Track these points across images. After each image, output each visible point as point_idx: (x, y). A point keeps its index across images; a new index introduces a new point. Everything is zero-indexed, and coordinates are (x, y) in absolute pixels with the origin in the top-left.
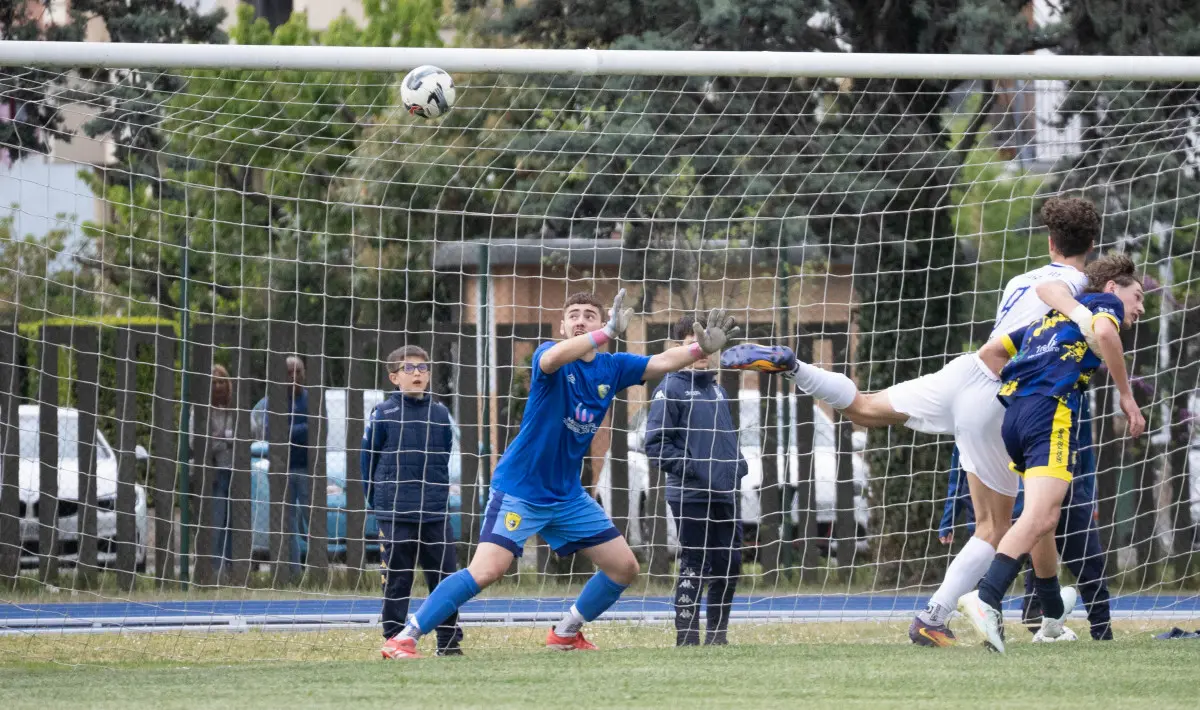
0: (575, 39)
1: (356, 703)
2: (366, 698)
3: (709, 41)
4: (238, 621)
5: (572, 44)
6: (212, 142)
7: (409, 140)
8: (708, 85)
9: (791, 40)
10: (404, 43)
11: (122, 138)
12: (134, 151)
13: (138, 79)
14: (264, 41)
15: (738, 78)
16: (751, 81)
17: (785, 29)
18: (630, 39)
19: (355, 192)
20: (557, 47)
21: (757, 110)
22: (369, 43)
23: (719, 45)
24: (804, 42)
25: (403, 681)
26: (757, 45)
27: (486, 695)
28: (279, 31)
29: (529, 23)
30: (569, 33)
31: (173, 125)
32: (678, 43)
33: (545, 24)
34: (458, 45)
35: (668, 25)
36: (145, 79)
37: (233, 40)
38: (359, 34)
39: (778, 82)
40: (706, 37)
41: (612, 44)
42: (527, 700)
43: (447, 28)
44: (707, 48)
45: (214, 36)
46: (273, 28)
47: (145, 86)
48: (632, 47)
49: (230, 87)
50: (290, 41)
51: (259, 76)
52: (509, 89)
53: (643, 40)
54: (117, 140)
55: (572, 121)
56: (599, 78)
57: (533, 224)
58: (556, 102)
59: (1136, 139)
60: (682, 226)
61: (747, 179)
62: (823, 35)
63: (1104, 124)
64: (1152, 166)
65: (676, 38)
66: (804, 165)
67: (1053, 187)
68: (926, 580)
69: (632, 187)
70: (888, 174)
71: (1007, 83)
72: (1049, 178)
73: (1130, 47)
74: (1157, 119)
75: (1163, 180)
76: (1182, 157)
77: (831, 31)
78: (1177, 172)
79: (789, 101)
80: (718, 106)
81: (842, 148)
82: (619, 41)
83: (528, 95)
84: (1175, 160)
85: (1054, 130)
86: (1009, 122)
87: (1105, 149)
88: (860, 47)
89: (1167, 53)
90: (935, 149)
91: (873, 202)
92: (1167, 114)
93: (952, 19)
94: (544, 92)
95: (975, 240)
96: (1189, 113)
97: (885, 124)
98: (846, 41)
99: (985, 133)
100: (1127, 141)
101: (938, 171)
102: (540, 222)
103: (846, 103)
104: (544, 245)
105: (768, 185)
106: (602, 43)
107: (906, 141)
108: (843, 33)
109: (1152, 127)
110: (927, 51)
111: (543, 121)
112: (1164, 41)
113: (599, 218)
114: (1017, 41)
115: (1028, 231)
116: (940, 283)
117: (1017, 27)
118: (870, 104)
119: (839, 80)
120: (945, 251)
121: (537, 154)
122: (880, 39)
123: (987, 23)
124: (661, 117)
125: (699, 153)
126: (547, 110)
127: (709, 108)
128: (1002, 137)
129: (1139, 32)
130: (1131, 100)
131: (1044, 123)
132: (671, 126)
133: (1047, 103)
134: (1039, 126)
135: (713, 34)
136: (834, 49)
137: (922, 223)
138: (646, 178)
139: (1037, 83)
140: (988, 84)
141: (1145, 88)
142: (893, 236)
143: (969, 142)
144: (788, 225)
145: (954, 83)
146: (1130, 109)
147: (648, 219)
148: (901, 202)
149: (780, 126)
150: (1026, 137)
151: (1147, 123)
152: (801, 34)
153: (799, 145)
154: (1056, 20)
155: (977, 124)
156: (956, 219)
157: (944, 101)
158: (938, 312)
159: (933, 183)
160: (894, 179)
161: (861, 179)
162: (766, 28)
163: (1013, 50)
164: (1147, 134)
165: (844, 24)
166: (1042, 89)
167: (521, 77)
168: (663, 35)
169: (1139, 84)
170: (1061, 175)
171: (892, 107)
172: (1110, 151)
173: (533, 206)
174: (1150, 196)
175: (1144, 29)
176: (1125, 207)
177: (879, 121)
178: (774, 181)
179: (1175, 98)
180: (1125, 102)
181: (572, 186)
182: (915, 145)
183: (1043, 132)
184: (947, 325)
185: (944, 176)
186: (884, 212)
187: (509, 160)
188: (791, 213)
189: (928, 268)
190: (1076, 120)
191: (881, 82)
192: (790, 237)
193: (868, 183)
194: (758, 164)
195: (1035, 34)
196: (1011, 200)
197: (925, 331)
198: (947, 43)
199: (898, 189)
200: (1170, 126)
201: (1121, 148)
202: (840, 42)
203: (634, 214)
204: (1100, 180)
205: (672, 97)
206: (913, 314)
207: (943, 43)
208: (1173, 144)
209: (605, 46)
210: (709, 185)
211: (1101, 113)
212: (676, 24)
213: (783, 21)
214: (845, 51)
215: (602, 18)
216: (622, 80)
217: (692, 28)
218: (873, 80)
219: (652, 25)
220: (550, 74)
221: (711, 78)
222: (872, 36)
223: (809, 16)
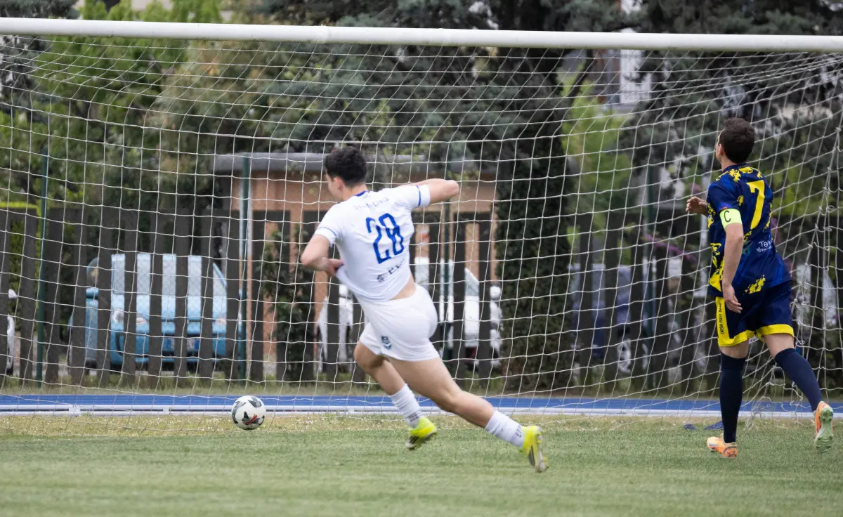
0: (312, 19)
1: (155, 464)
2: (162, 462)
3: (402, 20)
4: (74, 409)
5: (311, 22)
6: (65, 85)
7: (198, 86)
8: (399, 51)
9: (457, 21)
10: (196, 20)
11: (7, 80)
12: (15, 91)
13: (18, 41)
14: (101, 18)
15: (421, 46)
16: (430, 49)
17: (455, 13)
18: (349, 19)
19: (160, 120)
20: (300, 23)
21: (433, 69)
22: (172, 19)
23: (409, 24)
24: (466, 22)
25: (187, 450)
26: (434, 24)
27: (242, 461)
28: (114, 10)
29: (282, 7)
30: (308, 15)
31: (40, 72)
32: (381, 22)
33: (291, 8)
34: (232, 22)
35: (375, 10)
36: (23, 42)
37: (81, 17)
38: (166, 14)
39: (452, 48)
40: (400, 18)
41: (338, 23)
42: (270, 465)
43: (226, 9)
44: (401, 26)
45: (69, 14)
46: (108, 8)
47: (23, 47)
48: (350, 25)
49: (77, 49)
50: (119, 17)
51: (97, 40)
52: (266, 51)
53: (358, 20)
54: (4, 84)
55: (308, 74)
56: (327, 46)
57: (280, 143)
58: (297, 61)
59: (690, 90)
60: (381, 146)
61: (426, 115)
62: (479, 18)
63: (669, 80)
64: (701, 109)
65: (380, 19)
66: (464, 106)
67: (632, 123)
68: (539, 388)
69: (348, 119)
70: (521, 112)
71: (603, 50)
72: (630, 116)
73: (688, 28)
74: (705, 77)
75: (708, 118)
76: (720, 103)
77: (484, 15)
78: (717, 113)
79: (456, 62)
80: (407, 66)
81: (491, 95)
82: (341, 19)
83: (280, 57)
84: (715, 105)
85: (633, 84)
86: (604, 79)
87: (668, 97)
88: (504, 27)
89: (712, 32)
90: (553, 96)
91: (511, 132)
92: (712, 74)
93: (567, 8)
94: (290, 55)
95: (578, 159)
96: (726, 73)
97: (520, 79)
98: (494, 22)
99: (587, 85)
100: (684, 92)
101: (555, 111)
102: (284, 143)
103: (493, 64)
104: (289, 158)
105: (440, 119)
106: (331, 21)
107: (535, 90)
108: (493, 16)
109: (701, 83)
110: (550, 29)
111: (288, 74)
112: (711, 24)
113: (325, 141)
114: (611, 23)
115: (615, 153)
116: (555, 187)
117: (612, 14)
118: (510, 65)
119: (489, 49)
120: (558, 165)
121: (284, 97)
122: (517, 21)
123: (591, 10)
124: (369, 73)
125: (394, 97)
126: (291, 67)
127: (401, 67)
128: (598, 89)
129: (694, 17)
130: (688, 65)
131: (627, 78)
132: (375, 79)
133: (629, 66)
134: (623, 81)
135: (406, 17)
136: (487, 27)
137: (543, 146)
138: (358, 113)
139: (623, 52)
140: (590, 52)
141: (697, 56)
142: (523, 155)
143: (575, 92)
144: (453, 146)
145: (568, 51)
146: (687, 70)
147: (358, 142)
148: (530, 132)
149: (449, 79)
150: (615, 89)
151: (698, 80)
152: (464, 16)
153: (462, 92)
154: (637, 8)
155: (581, 79)
156: (566, 144)
157: (560, 64)
158: (553, 207)
159: (551, 119)
160: (525, 116)
161: (503, 115)
162: (441, 12)
163: (608, 28)
164: (698, 87)
165: (493, 10)
166: (626, 56)
167: (274, 44)
168: (371, 17)
169: (694, 53)
170: (638, 114)
171: (525, 68)
172: (672, 98)
173: (282, 132)
174: (698, 129)
175: (697, 15)
176: (681, 137)
177: (516, 77)
178: (444, 117)
179: (717, 64)
180: (684, 66)
181: (307, 118)
182: (541, 94)
183: (626, 85)
184: (559, 216)
185: (559, 115)
186: (518, 139)
187: (264, 101)
188: (455, 139)
189: (547, 177)
190: (649, 77)
191: (518, 50)
192: (454, 155)
193: (508, 118)
194: (433, 105)
195: (623, 18)
196: (604, 131)
197: (544, 219)
198: (563, 24)
199: (528, 123)
200: (714, 82)
201: (680, 97)
202: (490, 22)
203: (348, 139)
204: (665, 118)
205: (377, 60)
206: (535, 209)
207: (560, 25)
208: (715, 94)
209: (332, 23)
210: (400, 119)
211: (667, 73)
212: (381, 9)
213: (453, 8)
214: (493, 29)
215: (331, 5)
216: (343, 47)
217: (391, 13)
218: (513, 48)
219: (364, 9)
220: (295, 42)
221: (403, 47)
222: (512, 19)
223: (470, 4)
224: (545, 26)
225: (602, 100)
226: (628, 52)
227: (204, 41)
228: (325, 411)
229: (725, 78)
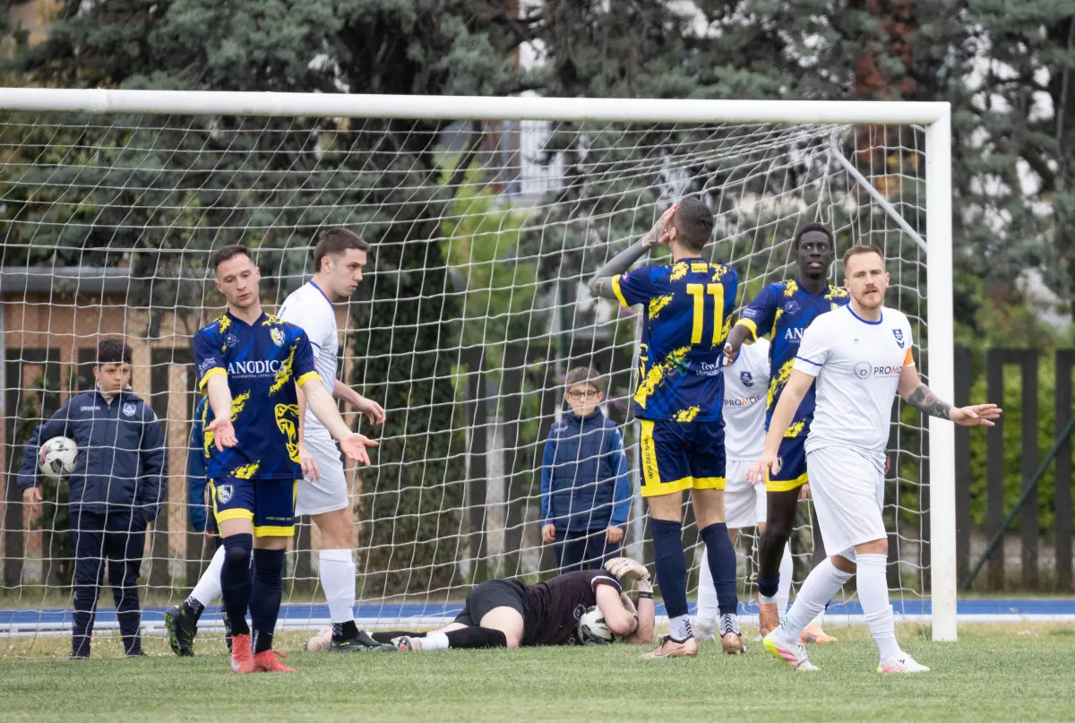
0: (85, 78)
3: (215, 81)
5: (83, 83)
8: (213, 124)
9: (292, 81)
15: (242, 117)
16: (253, 120)
17: (288, 70)
18: (138, 78)
20: (68, 86)
21: (260, 147)
23: (225, 85)
24: (305, 82)
26: (259, 85)
29: (42, 63)
30: (79, 73)
32: (185, 83)
33: (56, 64)
35: (175, 66)
39: (285, 119)
40: (213, 77)
41: (122, 85)
44: (212, 88)
48: (141, 87)
52: (21, 125)
53: (151, 80)
55: (82, 156)
56: (109, 116)
57: (44, 253)
58: (67, 138)
59: (616, 175)
60: (188, 256)
61: (251, 212)
62: (322, 77)
63: (586, 162)
64: (630, 201)
65: (183, 78)
66: (305, 199)
67: (538, 221)
68: (412, 589)
69: (140, 219)
70: (384, 207)
71: (495, 122)
72: (534, 211)
73: (610, 90)
74: (634, 158)
75: (640, 215)
76: (656, 193)
77: (330, 73)
78: (653, 207)
79: (291, 139)
80: (223, 143)
81: (341, 184)
82: (129, 80)
83: (42, 131)
84: (650, 195)
85: (539, 167)
86: (498, 160)
87: (586, 184)
88: (358, 88)
89: (644, 95)
90: (427, 184)
91: (370, 234)
92: (644, 153)
93: (444, 62)
94: (54, 129)
95: (465, 270)
96: (663, 152)
97: (381, 161)
98: (344, 82)
99: (475, 170)
100: (607, 177)
101: (430, 204)
102: (50, 252)
103: (344, 141)
104: (54, 274)
105: (270, 217)
106: (112, 82)
107: (401, 177)
108: (341, 75)
109: (630, 165)
110: (421, 92)
111: (54, 156)
112: (641, 85)
113: (108, 249)
114: (505, 83)
115: (514, 262)
116: (431, 310)
117: (506, 70)
118: (368, 142)
119: (336, 120)
120: (436, 280)
121: (48, 188)
122: (376, 81)
123: (477, 66)
124: (168, 153)
125: (204, 187)
126: (58, 146)
127: (214, 145)
128: (490, 174)
129: (617, 76)
130: (611, 140)
131: (529, 160)
132: (178, 162)
133: (532, 142)
134: (524, 164)
135: (219, 75)
136: (333, 90)
137: (416, 254)
138: (153, 210)
139: (523, 123)
140: (477, 124)
141: (624, 129)
142: (388, 266)
143: (459, 178)
144: (290, 255)
145: (446, 123)
146: (610, 148)
147: (155, 250)
148: (396, 234)
149: (282, 162)
150: (513, 174)
151: (625, 161)
152: (302, 75)
153: (300, 180)
154: (541, 63)
155: (467, 161)
156: (447, 251)
157: (437, 140)
158: (429, 337)
159: (426, 215)
160: (389, 212)
161: (358, 211)
162: (268, 69)
163: (501, 92)
164: (625, 171)
165: (343, 66)
166: (527, 129)
167: (32, 115)
168: (169, 76)
169: (619, 125)
170: (545, 209)
171: (388, 145)
172: (591, 186)
173: (46, 237)
174: (628, 228)
175: (623, 73)
176: (604, 240)
177: (375, 158)
178: (275, 213)
179: (651, 139)
180: (606, 142)
181: (81, 217)
182: (409, 181)
183: (528, 169)
184: (437, 350)
185: (436, 210)
186: (380, 244)
187: (21, 193)
188: (292, 245)
189: (420, 296)
190: (559, 158)
191: (377, 122)
192: (292, 267)
193: (365, 216)
194: (261, 198)
195: (522, 77)
196: (499, 232)
197: (416, 355)
198: (440, 85)
199: (392, 222)
200: (646, 164)
201: (601, 184)
202: (338, 83)
203: (141, 245)
204: (581, 214)
205: (179, 135)
206: (404, 340)
207: (436, 85)
208: (649, 180)
209: (115, 85)
210: (214, 217)
211: (583, 152)
212: (184, 65)
213: (285, 64)
214: (342, 92)
215: (112, 59)
216: (131, 118)
217: (199, 69)
218: (370, 119)
219: (161, 65)
220: (61, 112)
221: (217, 116)
222: (368, 78)
223: (310, 58)
224: (415, 88)
225: (497, 189)
226: (530, 123)
228: (110, 629)
229: (661, 159)
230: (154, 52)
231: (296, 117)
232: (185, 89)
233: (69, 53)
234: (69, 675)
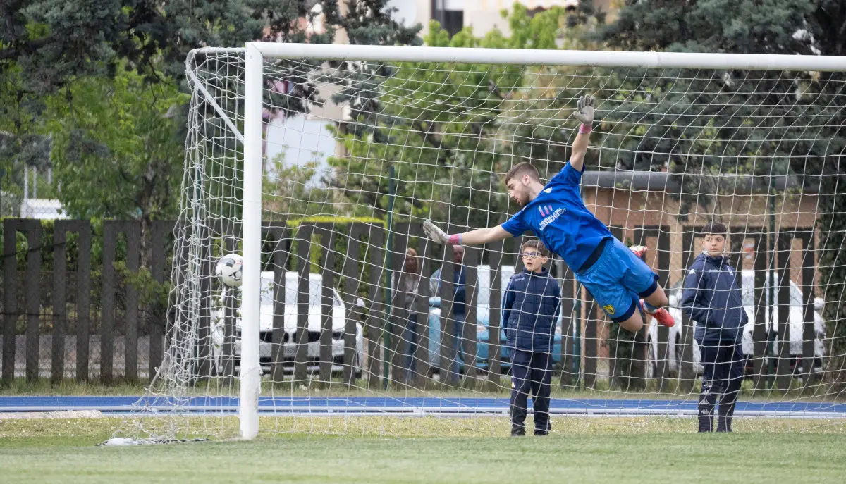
0: (643, 45)
1: (494, 463)
2: (501, 461)
3: (728, 47)
4: (419, 411)
5: (641, 48)
6: (410, 109)
7: (534, 107)
8: (726, 75)
9: (781, 47)
10: (535, 47)
11: (355, 104)
12: (362, 113)
13: (366, 68)
14: (445, 45)
15: (746, 71)
16: (755, 73)
17: (778, 40)
18: (677, 45)
19: (500, 140)
20: (631, 50)
21: (758, 91)
22: (511, 46)
23: (735, 49)
24: (789, 48)
25: (524, 450)
26: (759, 50)
27: (577, 461)
28: (456, 37)
29: (614, 35)
30: (639, 41)
31: (386, 98)
32: (709, 49)
33: (623, 35)
34: (566, 48)
35: (703, 37)
36: (370, 68)
37: (425, 44)
38: (505, 40)
39: (777, 73)
40: (727, 44)
41: (666, 49)
42: (602, 465)
43: (560, 37)
44: (727, 52)
45: (415, 41)
46: (451, 37)
47: (370, 72)
48: (679, 51)
49: (422, 74)
50: (461, 44)
51: (440, 65)
52: (599, 77)
53: (686, 46)
54: (352, 107)
55: (639, 97)
56: (656, 71)
57: (611, 162)
58: (629, 85)
62: (802, 44)
65: (707, 45)
70: (841, 128)
77: (808, 42)
79: (779, 84)
80: (733, 88)
82: (671, 47)
83: (612, 80)
88: (826, 52)
91: (833, 148)
94: (622, 80)
97: (841, 101)
98: (817, 48)
103: (816, 87)
106: (660, 47)
108: (815, 43)
111: (620, 97)
113: (653, 152)
118: (832, 88)
119: (811, 73)
122: (839, 47)
124: (697, 95)
126: (623, 90)
127: (727, 89)
132: (702, 101)
135: (731, 43)
136: (811, 53)
149: (773, 99)
152: (788, 43)
153: (785, 111)
162: (765, 39)
165: (815, 38)
167: (607, 69)
168: (698, 43)
177: (838, 98)
186: (840, 155)
188: (779, 154)
191: (839, 74)
192: (778, 170)
202: (813, 48)
203: (675, 151)
205: (704, 83)
209: (662, 49)
212: (708, 36)
213: (777, 35)
214: (816, 54)
215: (660, 32)
216: (672, 71)
217: (718, 39)
218: (835, 73)
219: (692, 36)
220: (626, 67)
221: (729, 71)
222: (834, 45)
223: (793, 32)
227: (540, 66)
228: (655, 414)
230: (688, 27)
231: (784, 71)
232: (708, 52)
233: (632, 28)
234: (628, 444)
